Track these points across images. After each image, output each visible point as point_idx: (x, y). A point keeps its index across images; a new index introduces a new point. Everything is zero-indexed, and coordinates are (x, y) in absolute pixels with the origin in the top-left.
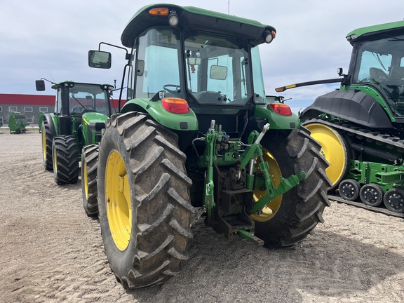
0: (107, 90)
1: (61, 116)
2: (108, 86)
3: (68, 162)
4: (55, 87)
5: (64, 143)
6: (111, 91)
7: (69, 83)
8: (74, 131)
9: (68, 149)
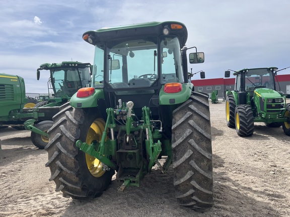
0: (273, 71)
1: (240, 92)
2: (273, 68)
3: (247, 124)
4: (236, 74)
5: (244, 111)
6: (276, 72)
7: (245, 70)
8: (249, 101)
9: (247, 116)
